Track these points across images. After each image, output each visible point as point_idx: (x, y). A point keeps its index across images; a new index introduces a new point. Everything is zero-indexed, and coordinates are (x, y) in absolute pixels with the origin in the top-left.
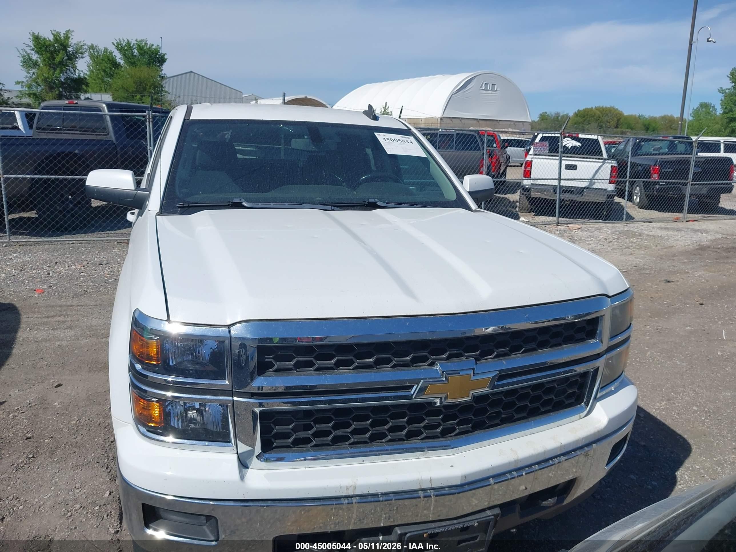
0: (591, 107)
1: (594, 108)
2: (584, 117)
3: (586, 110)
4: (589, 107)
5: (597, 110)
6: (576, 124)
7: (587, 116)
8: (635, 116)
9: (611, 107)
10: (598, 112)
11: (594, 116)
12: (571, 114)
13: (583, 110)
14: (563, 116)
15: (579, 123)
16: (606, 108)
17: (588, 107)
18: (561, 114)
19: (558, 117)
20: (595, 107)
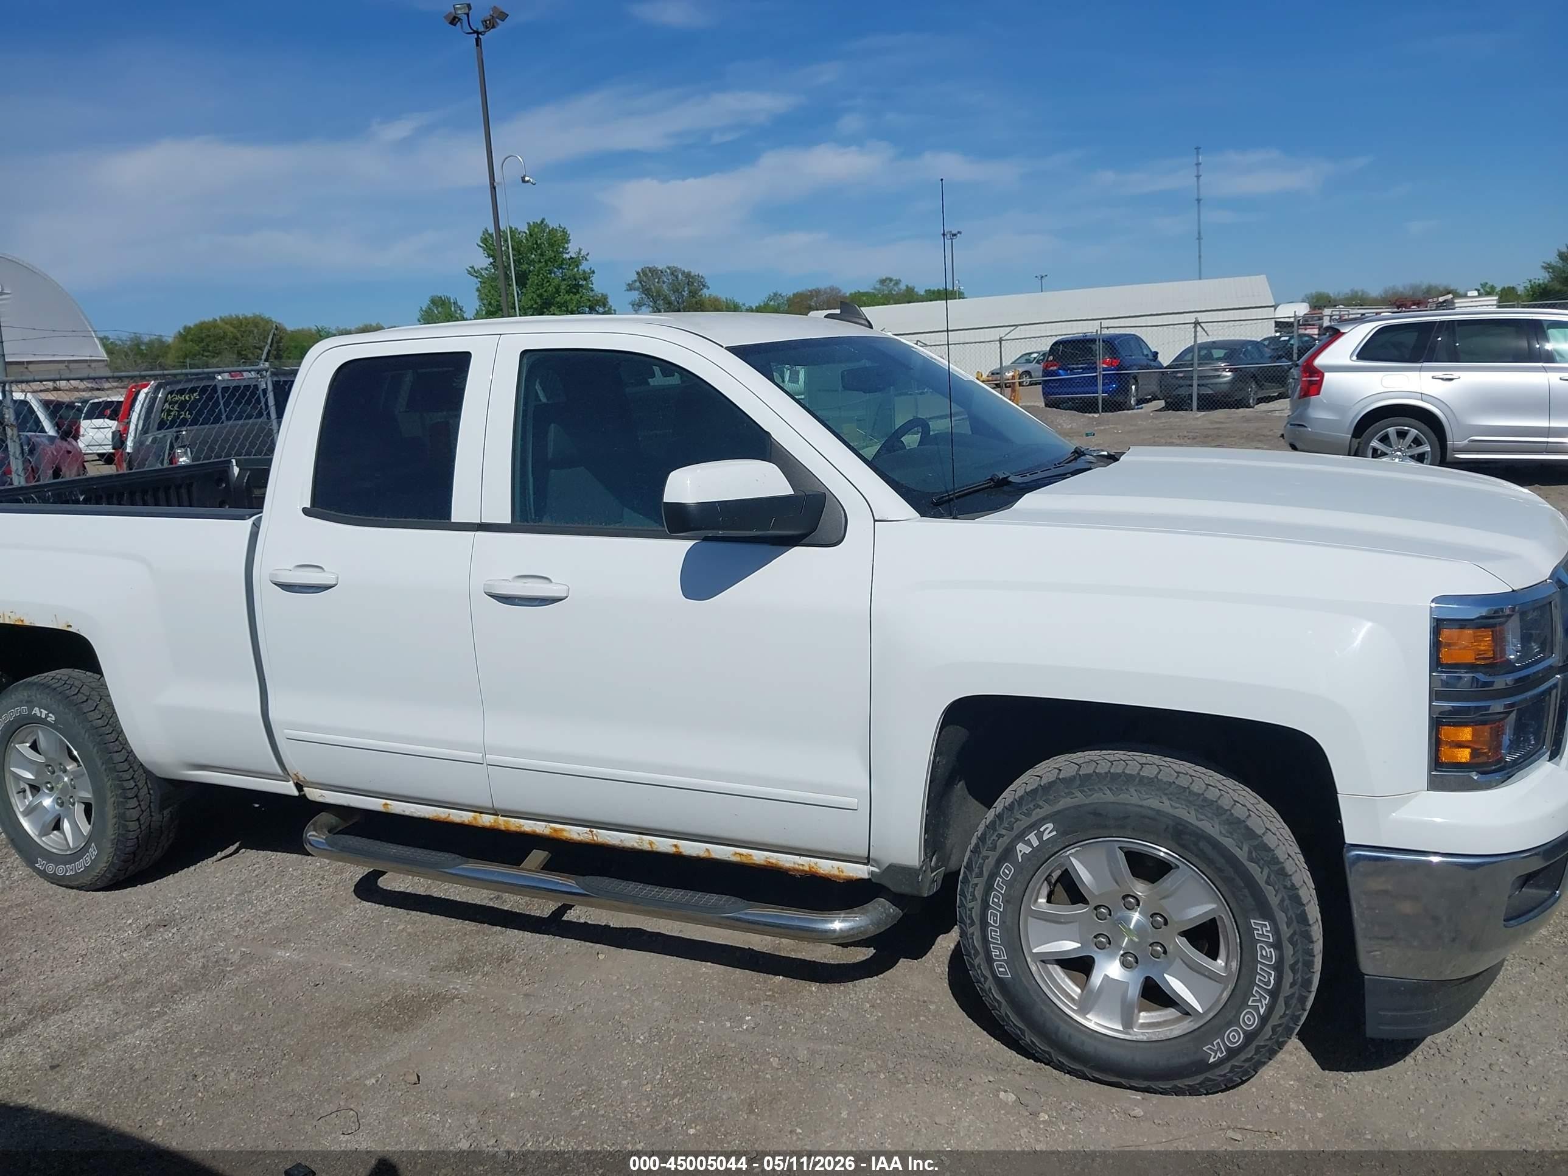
0: (211, 319)
1: (218, 319)
2: (202, 340)
3: (202, 327)
4: (208, 318)
5: (227, 324)
6: (186, 357)
7: (208, 339)
8: (310, 330)
9: (255, 317)
10: (232, 329)
11: (223, 338)
12: (169, 336)
13: (196, 325)
14: (150, 344)
15: (195, 355)
16: (246, 318)
17: (206, 320)
18: (146, 339)
19: (138, 345)
20: (221, 318)
